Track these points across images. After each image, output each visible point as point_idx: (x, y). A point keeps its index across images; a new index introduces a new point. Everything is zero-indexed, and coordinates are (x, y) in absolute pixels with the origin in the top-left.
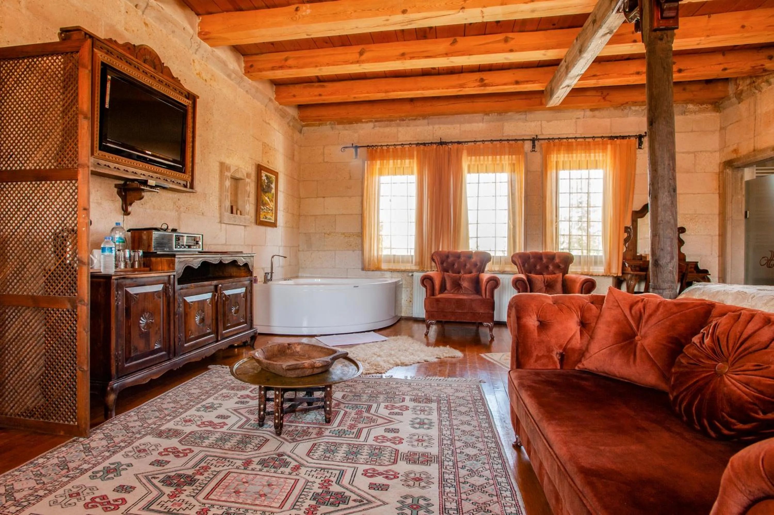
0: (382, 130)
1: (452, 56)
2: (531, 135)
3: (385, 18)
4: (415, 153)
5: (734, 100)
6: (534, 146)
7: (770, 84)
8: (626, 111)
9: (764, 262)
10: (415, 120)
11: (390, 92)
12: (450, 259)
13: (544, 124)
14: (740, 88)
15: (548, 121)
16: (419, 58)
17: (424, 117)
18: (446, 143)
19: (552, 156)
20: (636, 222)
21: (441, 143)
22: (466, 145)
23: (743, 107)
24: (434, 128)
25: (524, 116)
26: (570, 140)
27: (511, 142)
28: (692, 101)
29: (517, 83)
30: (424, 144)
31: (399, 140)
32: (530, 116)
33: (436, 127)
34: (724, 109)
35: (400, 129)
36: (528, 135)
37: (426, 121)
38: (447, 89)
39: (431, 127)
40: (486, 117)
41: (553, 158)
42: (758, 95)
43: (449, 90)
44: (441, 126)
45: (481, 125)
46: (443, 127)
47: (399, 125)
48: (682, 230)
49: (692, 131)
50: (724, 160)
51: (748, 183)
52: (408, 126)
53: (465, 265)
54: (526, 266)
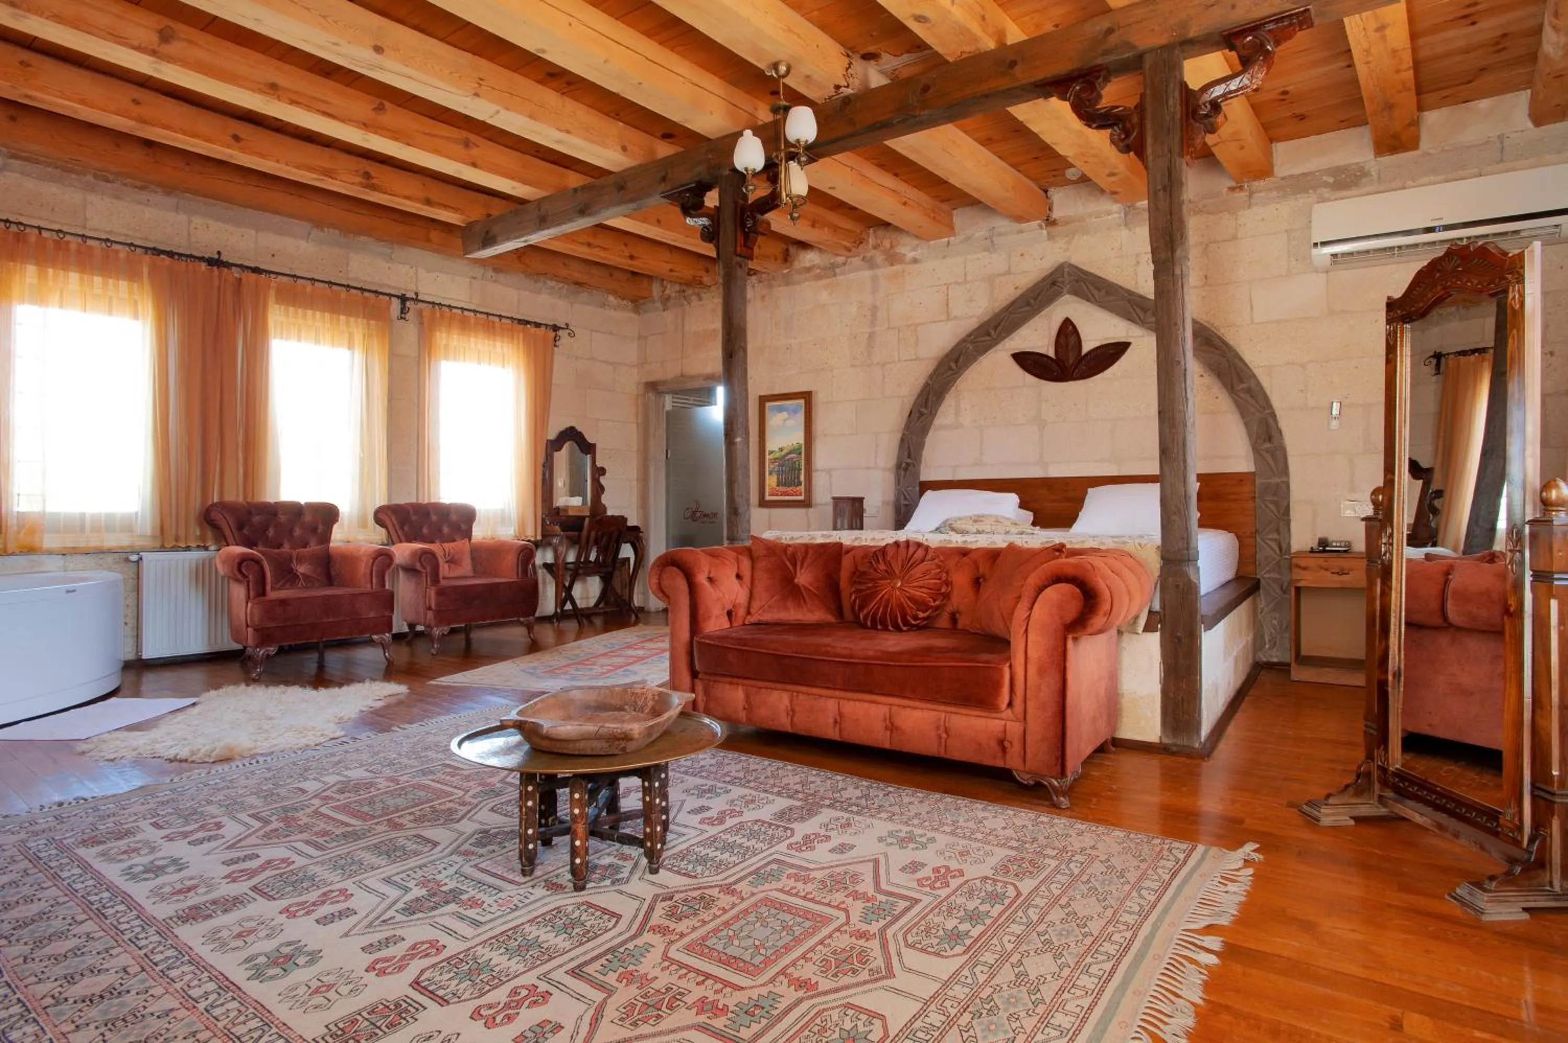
0: (30, 184)
1: (376, 133)
2: (399, 289)
3: (335, 39)
4: (145, 270)
5: (659, 305)
6: (404, 310)
7: (700, 299)
8: (539, 285)
9: (688, 514)
10: (142, 188)
11: (154, 125)
12: (256, 519)
13: (422, 273)
14: (667, 292)
15: (429, 271)
16: (309, 108)
17: (169, 189)
18: (228, 265)
19: (438, 334)
20: (552, 457)
21: (216, 262)
22: (275, 281)
23: (668, 317)
24: (190, 222)
25: (387, 250)
26: (466, 313)
27: (366, 294)
28: (615, 293)
29: (428, 202)
30: (171, 254)
31: (90, 224)
32: (401, 253)
33: (197, 221)
34: (645, 312)
35: (92, 198)
36: (394, 288)
37: (171, 201)
38: (297, 167)
39: (182, 217)
40: (315, 232)
41: (441, 337)
42: (687, 307)
43: (302, 172)
44: (210, 222)
45: (303, 244)
46: (215, 225)
47: (91, 189)
48: (602, 471)
49: (611, 333)
50: (644, 380)
51: (668, 413)
52: (117, 197)
53: (291, 531)
54: (406, 528)
